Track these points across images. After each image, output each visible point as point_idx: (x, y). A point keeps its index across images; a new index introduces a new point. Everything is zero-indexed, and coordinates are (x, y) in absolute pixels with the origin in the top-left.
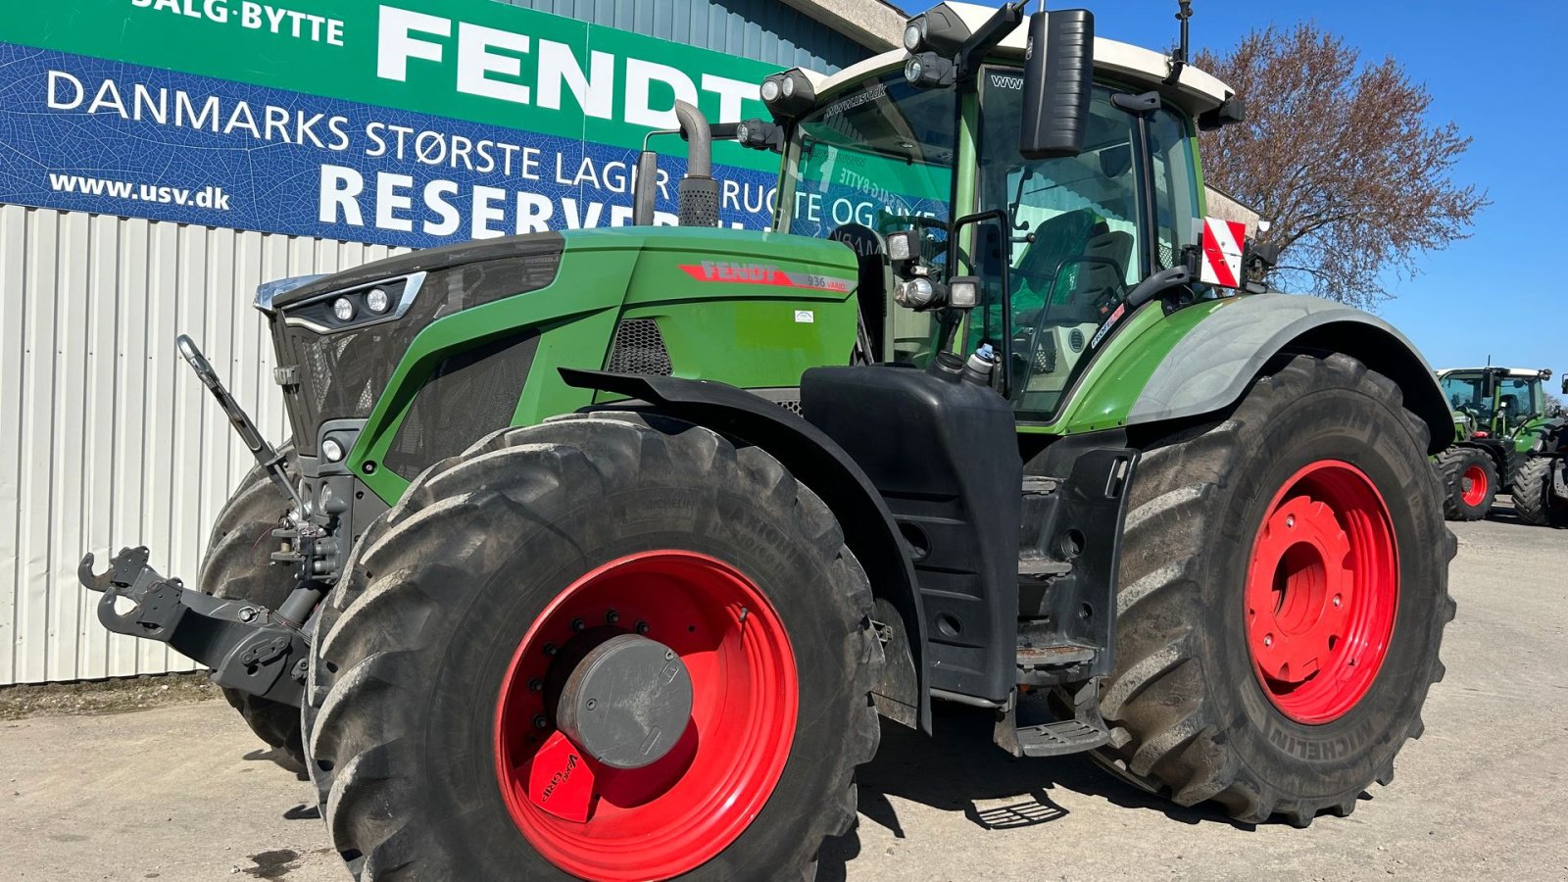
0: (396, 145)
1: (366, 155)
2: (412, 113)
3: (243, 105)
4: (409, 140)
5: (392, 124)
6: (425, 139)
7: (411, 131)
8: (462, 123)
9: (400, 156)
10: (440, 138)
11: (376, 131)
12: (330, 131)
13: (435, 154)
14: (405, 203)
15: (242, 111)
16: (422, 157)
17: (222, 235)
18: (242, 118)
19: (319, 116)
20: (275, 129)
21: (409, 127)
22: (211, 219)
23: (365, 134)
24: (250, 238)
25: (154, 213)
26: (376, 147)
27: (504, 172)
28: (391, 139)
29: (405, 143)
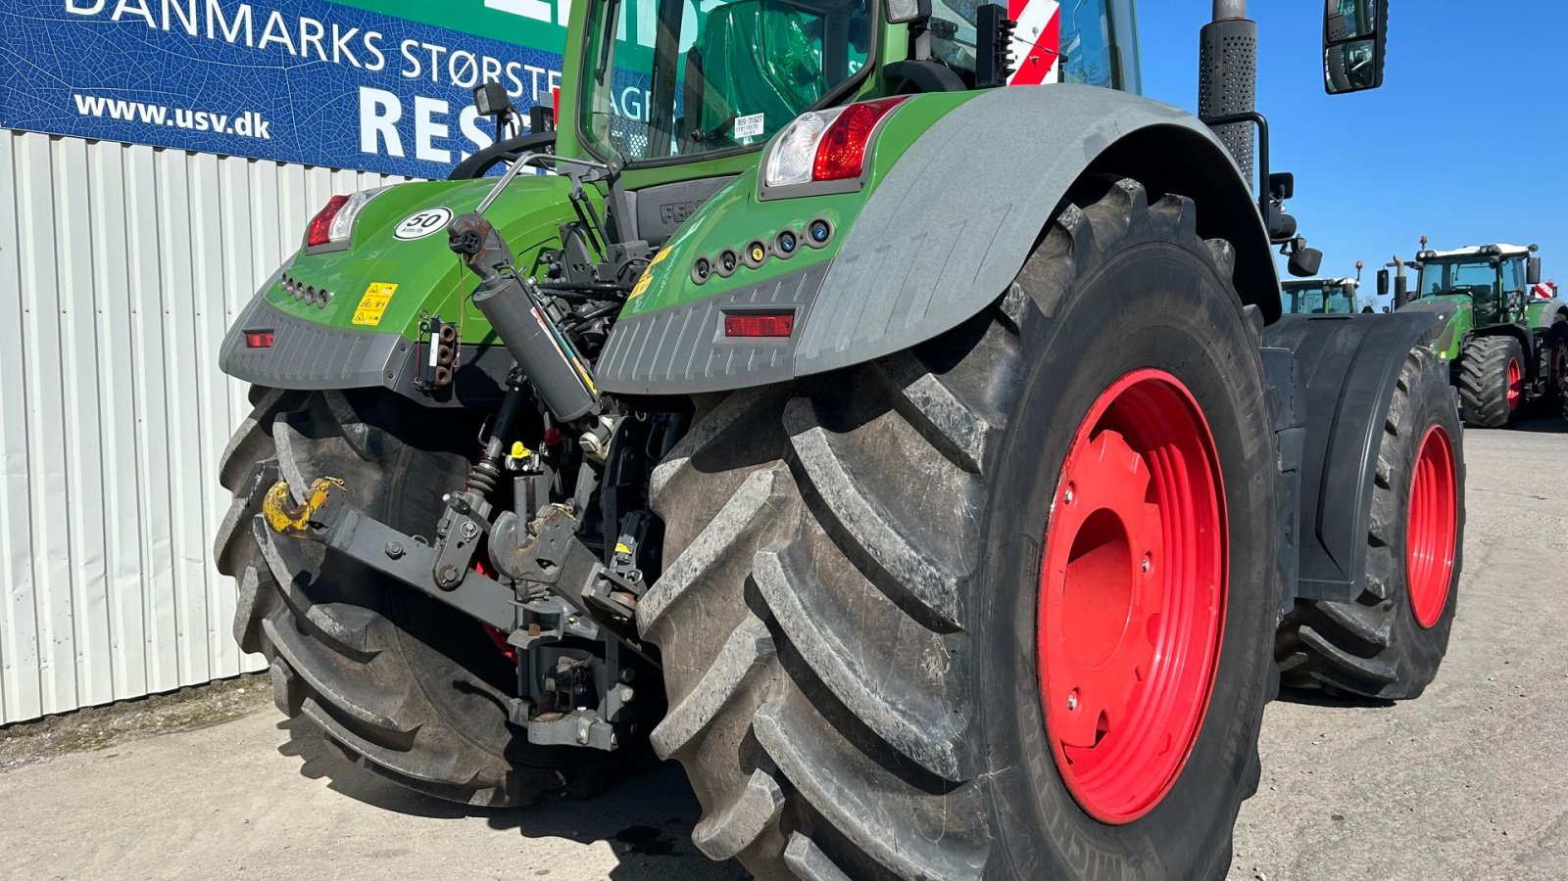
0: (430, 66)
1: (402, 76)
2: (444, 30)
3: (276, 15)
4: (443, 59)
5: (426, 42)
6: (458, 59)
7: (443, 50)
8: (492, 42)
9: (435, 78)
10: (471, 58)
11: (410, 49)
12: (366, 49)
13: (467, 77)
14: (442, 131)
15: (276, 22)
16: (456, 80)
17: (264, 167)
18: (276, 31)
19: (354, 31)
20: (310, 44)
21: (441, 45)
22: (252, 150)
23: (400, 52)
24: (292, 171)
25: (193, 143)
26: (411, 68)
27: (532, 98)
28: (425, 58)
29: (439, 64)
